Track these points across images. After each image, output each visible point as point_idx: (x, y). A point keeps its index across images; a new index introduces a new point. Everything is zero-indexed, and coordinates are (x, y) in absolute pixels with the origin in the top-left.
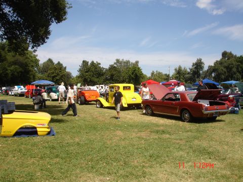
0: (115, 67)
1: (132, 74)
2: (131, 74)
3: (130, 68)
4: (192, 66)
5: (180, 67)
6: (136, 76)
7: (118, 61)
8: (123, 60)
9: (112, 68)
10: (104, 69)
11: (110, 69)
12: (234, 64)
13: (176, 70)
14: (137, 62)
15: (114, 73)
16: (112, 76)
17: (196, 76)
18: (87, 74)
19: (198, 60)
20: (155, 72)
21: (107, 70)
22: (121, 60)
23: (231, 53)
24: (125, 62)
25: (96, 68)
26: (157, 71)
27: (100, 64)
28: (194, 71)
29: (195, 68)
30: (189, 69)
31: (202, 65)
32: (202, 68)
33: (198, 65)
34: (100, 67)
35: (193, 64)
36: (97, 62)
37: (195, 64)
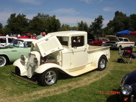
1: (53, 24)
4: (95, 21)
5: (82, 22)
6: (56, 26)
7: (39, 14)
8: (43, 14)
10: (28, 20)
11: (33, 20)
13: (79, 24)
14: (54, 16)
15: (37, 23)
16: (36, 26)
17: (97, 28)
18: (14, 24)
19: (99, 16)
22: (41, 14)
23: (121, 13)
24: (44, 16)
25: (22, 19)
26: (66, 24)
27: (25, 16)
28: (96, 24)
29: (97, 22)
30: (92, 23)
31: (102, 20)
32: (101, 22)
33: (99, 20)
34: (25, 18)
35: (96, 19)
36: (23, 14)
37: (97, 19)
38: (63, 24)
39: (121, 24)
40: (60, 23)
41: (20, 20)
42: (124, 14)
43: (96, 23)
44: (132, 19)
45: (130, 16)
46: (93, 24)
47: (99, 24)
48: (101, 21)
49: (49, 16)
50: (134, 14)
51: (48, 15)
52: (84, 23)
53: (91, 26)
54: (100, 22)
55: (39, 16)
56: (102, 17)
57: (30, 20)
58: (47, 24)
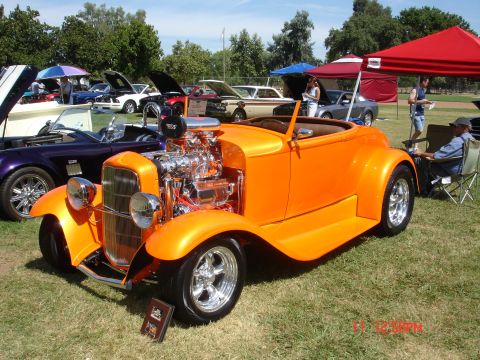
0: (80, 23)
1: (132, 43)
2: (126, 44)
3: (123, 28)
4: (284, 31)
5: (244, 34)
6: (142, 48)
7: (90, 8)
8: (103, 6)
9: (73, 25)
10: (49, 28)
11: (66, 28)
12: (397, 28)
13: (233, 40)
14: (141, 14)
15: (79, 39)
16: (73, 47)
17: (291, 57)
19: (298, 15)
20: (183, 43)
21: (56, 31)
22: (98, 7)
24: (108, 14)
25: (25, 27)
26: (187, 42)
27: (37, 14)
28: (286, 42)
29: (290, 35)
30: (274, 38)
31: (308, 29)
32: (306, 37)
33: (298, 29)
34: (37, 23)
35: (286, 24)
36: (29, 9)
37: (291, 25)
38: (179, 43)
39: (368, 41)
40: (156, 39)
41: (18, 28)
42: (385, 7)
43: (288, 39)
44: (405, 24)
45: (399, 15)
46: (278, 41)
47: (296, 42)
48: (303, 31)
49: (123, 13)
50: (412, 10)
51: (120, 11)
52: (251, 38)
53: (270, 49)
54: (300, 34)
55: (88, 13)
56: (309, 18)
57: (54, 28)
58: (114, 42)
